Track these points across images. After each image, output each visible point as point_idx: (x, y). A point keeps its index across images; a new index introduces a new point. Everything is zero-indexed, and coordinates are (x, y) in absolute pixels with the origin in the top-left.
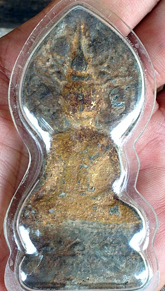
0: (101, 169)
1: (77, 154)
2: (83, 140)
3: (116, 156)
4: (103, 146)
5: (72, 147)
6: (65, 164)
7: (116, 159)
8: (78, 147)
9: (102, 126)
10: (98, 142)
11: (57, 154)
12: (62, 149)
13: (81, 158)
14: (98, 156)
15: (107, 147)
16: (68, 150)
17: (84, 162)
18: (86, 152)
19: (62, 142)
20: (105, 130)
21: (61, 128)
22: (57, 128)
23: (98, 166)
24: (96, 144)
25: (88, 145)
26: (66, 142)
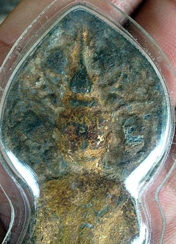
0: (111, 230)
1: (77, 209)
2: (86, 188)
3: (133, 211)
4: (114, 196)
5: (72, 199)
6: (61, 222)
7: (133, 214)
8: (79, 199)
9: (112, 169)
10: (107, 191)
11: (49, 209)
12: (57, 201)
13: (83, 214)
14: (107, 211)
15: (120, 199)
16: (66, 203)
17: (88, 219)
18: (91, 205)
19: (57, 192)
20: (118, 174)
21: (56, 173)
22: (51, 172)
23: (107, 224)
24: (105, 194)
25: (94, 196)
26: (63, 192)
